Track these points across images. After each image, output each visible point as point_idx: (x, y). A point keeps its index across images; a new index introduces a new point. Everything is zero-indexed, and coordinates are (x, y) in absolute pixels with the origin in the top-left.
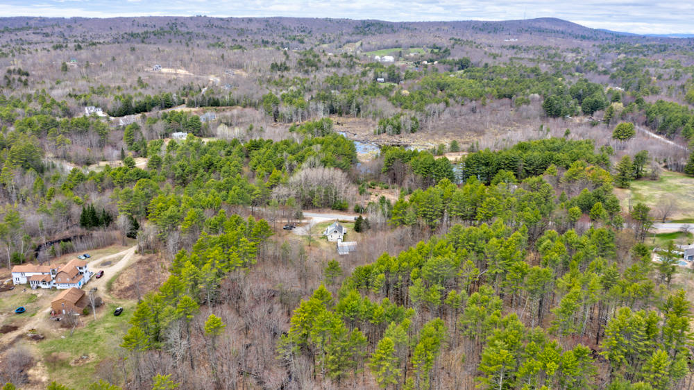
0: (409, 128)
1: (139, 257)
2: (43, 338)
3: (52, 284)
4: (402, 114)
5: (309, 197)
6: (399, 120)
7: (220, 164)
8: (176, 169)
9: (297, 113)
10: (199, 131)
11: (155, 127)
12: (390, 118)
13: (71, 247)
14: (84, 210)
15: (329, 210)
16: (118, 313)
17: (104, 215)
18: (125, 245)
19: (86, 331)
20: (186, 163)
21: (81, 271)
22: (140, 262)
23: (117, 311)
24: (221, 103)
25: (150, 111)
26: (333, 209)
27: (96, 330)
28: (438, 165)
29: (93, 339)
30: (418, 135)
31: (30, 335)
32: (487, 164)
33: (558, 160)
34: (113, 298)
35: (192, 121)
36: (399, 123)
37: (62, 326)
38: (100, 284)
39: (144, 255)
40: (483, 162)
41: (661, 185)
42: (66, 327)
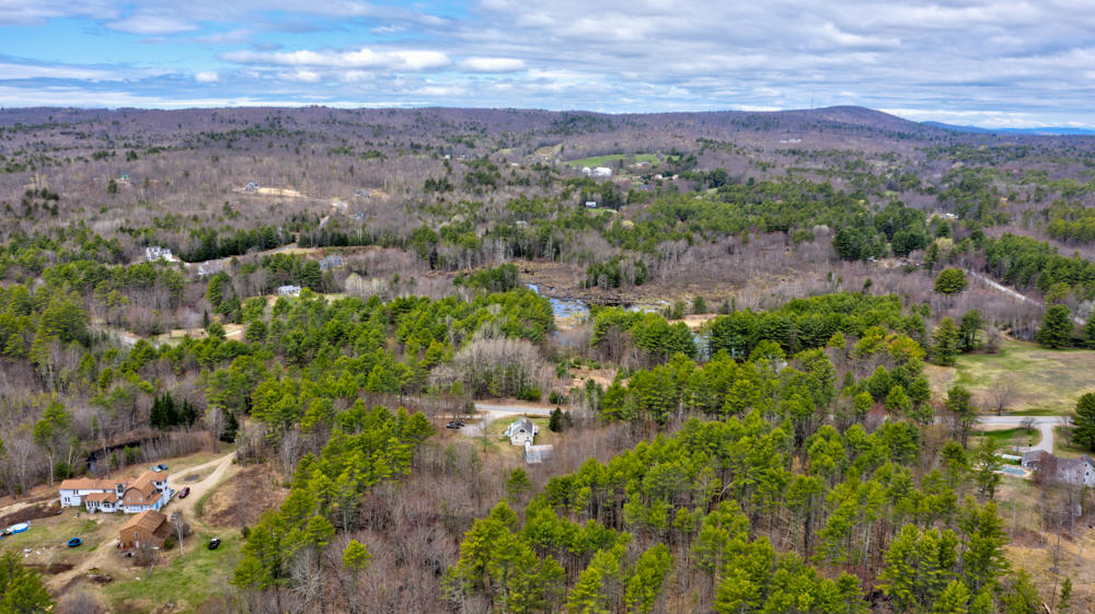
0: (633, 277)
1: (238, 469)
2: (110, 580)
3: (117, 507)
4: (621, 258)
5: (484, 381)
6: (618, 266)
7: (354, 333)
8: (288, 341)
9: (464, 256)
10: (318, 284)
11: (253, 277)
12: (605, 263)
13: (140, 454)
14: (156, 400)
15: (512, 399)
16: (214, 546)
17: (185, 408)
18: (217, 451)
19: (171, 570)
20: (302, 332)
21: (159, 487)
22: (241, 475)
23: (213, 543)
24: (350, 240)
25: (244, 253)
26: (519, 399)
27: (185, 569)
28: (671, 334)
29: (180, 582)
30: (645, 288)
31: (91, 576)
32: (744, 332)
33: (847, 326)
34: (205, 526)
35: (308, 270)
36: (618, 271)
37: (135, 564)
38: (187, 506)
39: (245, 465)
40: (738, 328)
41: (1001, 360)
42: (141, 565)
